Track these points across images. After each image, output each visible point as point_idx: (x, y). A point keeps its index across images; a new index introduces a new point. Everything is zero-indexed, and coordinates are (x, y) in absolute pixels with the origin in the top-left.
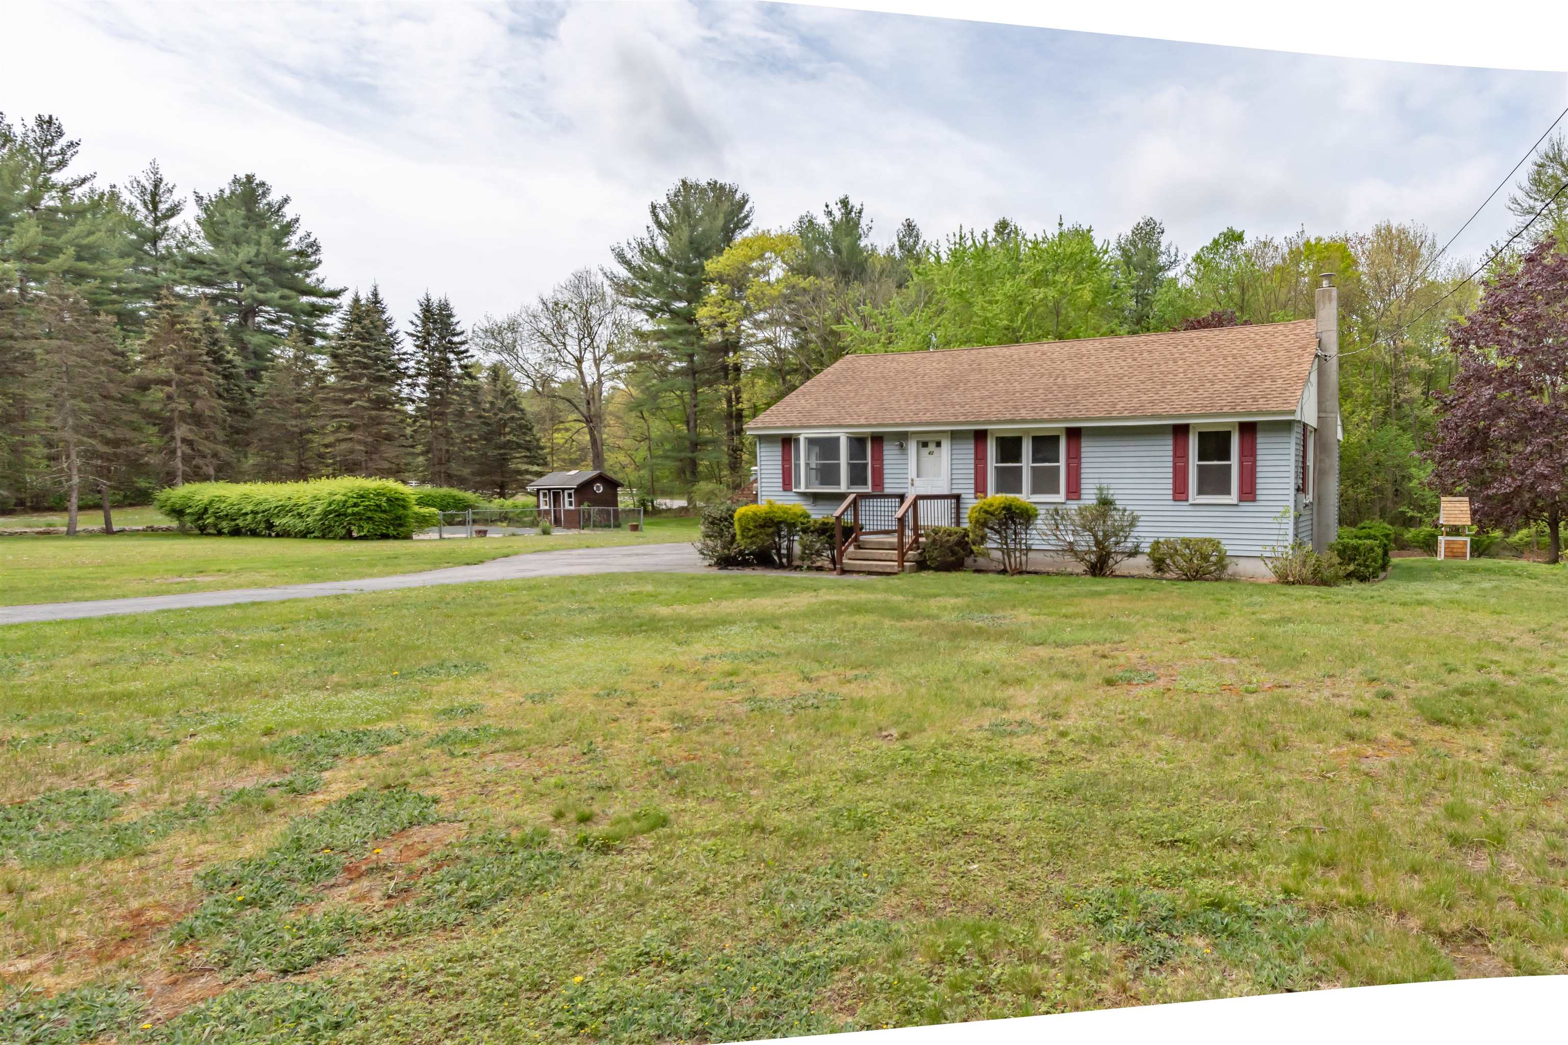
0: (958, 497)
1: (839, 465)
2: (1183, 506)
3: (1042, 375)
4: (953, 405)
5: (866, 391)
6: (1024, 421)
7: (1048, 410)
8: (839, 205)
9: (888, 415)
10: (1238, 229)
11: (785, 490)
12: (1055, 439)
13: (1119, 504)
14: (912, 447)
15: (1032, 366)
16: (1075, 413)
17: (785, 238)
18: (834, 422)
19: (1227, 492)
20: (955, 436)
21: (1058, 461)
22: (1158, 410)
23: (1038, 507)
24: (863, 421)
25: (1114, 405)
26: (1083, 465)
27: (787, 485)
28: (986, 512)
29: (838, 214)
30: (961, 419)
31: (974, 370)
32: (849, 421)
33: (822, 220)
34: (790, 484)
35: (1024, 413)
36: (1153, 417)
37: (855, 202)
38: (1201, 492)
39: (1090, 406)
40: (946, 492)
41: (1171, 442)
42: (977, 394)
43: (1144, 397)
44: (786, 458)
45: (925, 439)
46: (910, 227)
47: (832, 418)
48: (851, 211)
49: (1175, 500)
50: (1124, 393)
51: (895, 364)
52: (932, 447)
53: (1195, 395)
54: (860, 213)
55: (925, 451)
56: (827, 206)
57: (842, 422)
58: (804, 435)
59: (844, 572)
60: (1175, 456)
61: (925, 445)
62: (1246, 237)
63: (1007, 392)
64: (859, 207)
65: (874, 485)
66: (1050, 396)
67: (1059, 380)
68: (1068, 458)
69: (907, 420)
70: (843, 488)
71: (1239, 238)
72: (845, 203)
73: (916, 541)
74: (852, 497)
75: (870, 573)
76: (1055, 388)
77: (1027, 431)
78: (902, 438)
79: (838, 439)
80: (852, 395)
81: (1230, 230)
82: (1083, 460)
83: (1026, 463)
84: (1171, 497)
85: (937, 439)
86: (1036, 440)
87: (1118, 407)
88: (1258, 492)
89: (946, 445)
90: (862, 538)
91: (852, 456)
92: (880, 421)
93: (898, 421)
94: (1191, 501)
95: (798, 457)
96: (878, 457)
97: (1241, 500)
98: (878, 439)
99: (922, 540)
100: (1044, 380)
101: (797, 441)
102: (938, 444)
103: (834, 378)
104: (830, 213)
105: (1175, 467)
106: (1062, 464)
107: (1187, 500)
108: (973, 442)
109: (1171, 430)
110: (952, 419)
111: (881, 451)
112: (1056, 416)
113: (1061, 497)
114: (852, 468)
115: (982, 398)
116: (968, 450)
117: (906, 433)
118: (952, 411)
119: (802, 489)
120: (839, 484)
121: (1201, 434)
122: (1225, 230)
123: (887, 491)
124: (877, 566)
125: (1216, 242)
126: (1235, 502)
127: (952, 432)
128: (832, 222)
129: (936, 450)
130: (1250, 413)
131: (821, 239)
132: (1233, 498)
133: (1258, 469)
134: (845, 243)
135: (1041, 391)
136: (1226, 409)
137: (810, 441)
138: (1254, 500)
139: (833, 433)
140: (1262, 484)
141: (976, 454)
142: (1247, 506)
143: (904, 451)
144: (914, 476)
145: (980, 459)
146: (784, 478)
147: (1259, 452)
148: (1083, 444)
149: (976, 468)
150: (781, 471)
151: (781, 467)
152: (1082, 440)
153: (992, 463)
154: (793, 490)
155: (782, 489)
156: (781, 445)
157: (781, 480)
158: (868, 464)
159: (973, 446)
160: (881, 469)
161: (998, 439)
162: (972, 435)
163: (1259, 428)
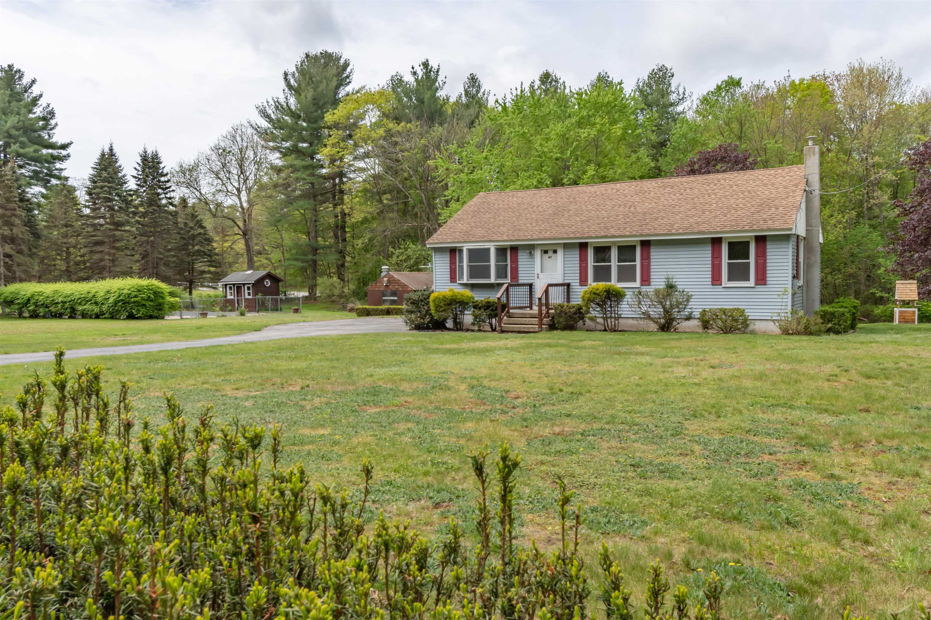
0: (568, 285)
1: (489, 266)
2: (718, 288)
3: (620, 206)
4: (563, 226)
5: (501, 218)
6: (613, 236)
7: (628, 229)
8: (422, 67)
9: (521, 234)
10: (736, 77)
11: (451, 282)
12: (633, 247)
13: (680, 288)
14: (538, 254)
15: (611, 199)
16: (646, 231)
17: (381, 93)
18: (485, 239)
19: (748, 279)
20: (567, 246)
21: (635, 261)
22: (702, 228)
23: (626, 290)
24: (506, 238)
25: (672, 225)
26: (652, 264)
27: (453, 279)
28: (595, 293)
29: (420, 73)
30: (572, 235)
31: (571, 202)
32: (496, 238)
33: (409, 78)
34: (455, 278)
35: (612, 232)
36: (699, 233)
37: (433, 64)
38: (730, 279)
39: (656, 226)
40: (561, 282)
41: (710, 248)
42: (578, 219)
43: (691, 220)
44: (452, 263)
45: (546, 248)
46: (473, 80)
47: (484, 237)
48: (431, 71)
49: (713, 285)
50: (678, 217)
51: (515, 199)
52: (550, 253)
53: (725, 218)
54: (438, 72)
55: (546, 256)
56: (413, 68)
57: (492, 238)
58: (466, 247)
59: (503, 332)
60: (713, 257)
61: (546, 252)
62: (743, 83)
63: (598, 217)
64: (436, 67)
65: (512, 278)
66: (628, 220)
67: (632, 209)
68: (642, 258)
69: (535, 237)
70: (493, 280)
71: (738, 83)
72: (426, 65)
73: (547, 312)
74: (505, 286)
75: (519, 332)
76: (630, 214)
77: (614, 243)
78: (530, 248)
79: (488, 250)
80: (492, 220)
81: (731, 78)
82: (652, 261)
83: (614, 263)
84: (711, 283)
85: (554, 248)
86: (619, 247)
87: (675, 227)
88: (768, 279)
89: (560, 253)
90: (511, 311)
91: (497, 261)
92: (517, 238)
93: (529, 237)
94: (723, 285)
95: (461, 261)
96: (515, 261)
97: (756, 284)
98: (514, 249)
99: (551, 311)
100: (621, 209)
101: (461, 251)
102: (555, 252)
103: (475, 209)
104: (415, 73)
105: (713, 264)
106: (638, 263)
107: (721, 285)
108: (578, 250)
109: (710, 241)
110: (565, 236)
111: (517, 256)
112: (634, 233)
113: (637, 284)
114: (497, 267)
115: (582, 222)
116: (575, 256)
117: (535, 244)
118: (564, 230)
119: (465, 281)
120: (489, 277)
121: (730, 244)
122: (726, 79)
123: (521, 282)
124: (524, 328)
125: (719, 88)
126: (753, 285)
127: (564, 244)
128: (417, 80)
129: (553, 256)
130: (762, 230)
131: (408, 93)
132: (752, 282)
133: (768, 265)
134: (427, 96)
135: (621, 217)
136: (747, 228)
137: (470, 251)
138: (765, 284)
139: (486, 245)
140: (770, 274)
141: (580, 257)
142: (761, 288)
143: (531, 255)
144: (539, 272)
145: (583, 260)
146: (451, 274)
147: (768, 254)
148: (652, 250)
149: (580, 266)
150: (449, 270)
151: (449, 268)
152: (651, 248)
153: (591, 263)
154: (457, 282)
155: (449, 282)
156: (449, 253)
157: (449, 276)
158: (508, 265)
159: (578, 253)
160: (517, 268)
161: (595, 248)
162: (578, 246)
163: (768, 239)
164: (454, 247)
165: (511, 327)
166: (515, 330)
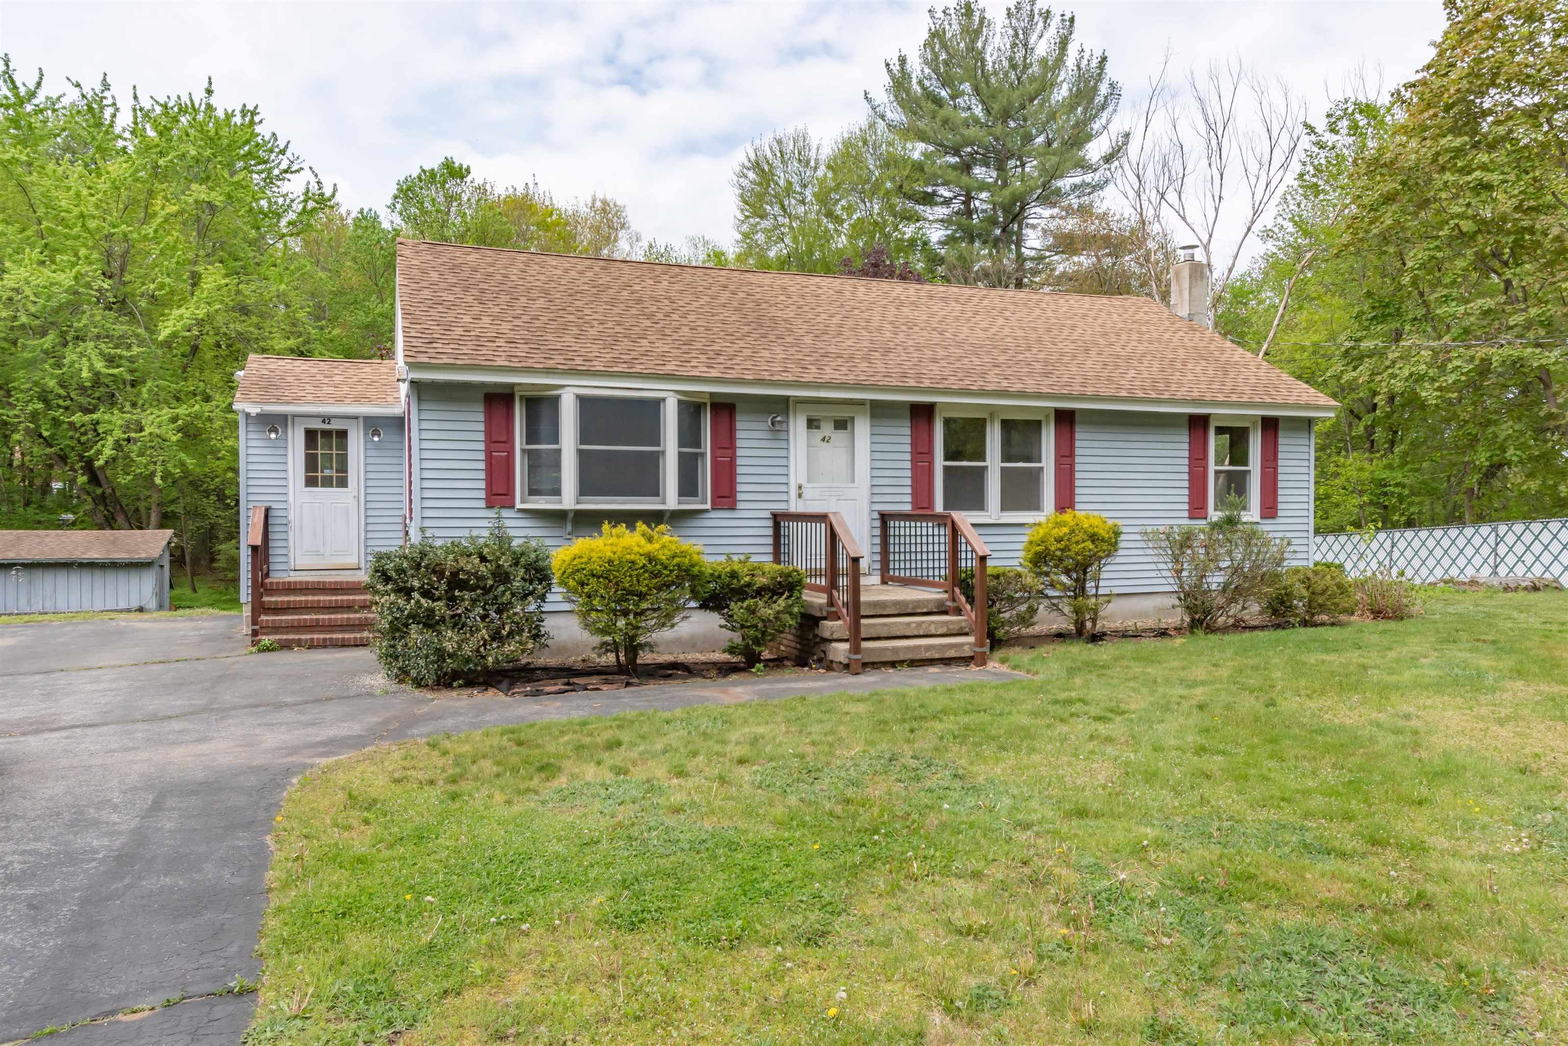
1: (658, 456)
3: (905, 325)
9: (745, 364)
11: (490, 505)
12: (1036, 425)
14: (798, 426)
18: (645, 370)
19: (1249, 506)
20: (878, 412)
21: (1041, 460)
22: (1186, 393)
26: (1078, 468)
27: (498, 494)
32: (681, 371)
34: (509, 493)
41: (1188, 438)
42: (851, 343)
44: (497, 440)
47: (623, 360)
49: (1191, 518)
50: (1089, 365)
52: (827, 429)
55: (818, 435)
57: (669, 370)
58: (569, 390)
60: (1191, 458)
61: (821, 423)
63: (900, 345)
65: (718, 496)
66: (987, 359)
68: (1057, 454)
70: (671, 500)
76: (968, 347)
77: (993, 411)
78: (781, 410)
79: (656, 405)
82: (1078, 460)
83: (994, 462)
84: (1186, 514)
85: (840, 413)
86: (1004, 425)
88: (1280, 506)
89: (862, 428)
91: (681, 440)
93: (769, 376)
96: (724, 442)
97: (1262, 518)
98: (725, 408)
100: (923, 332)
101: (555, 401)
102: (840, 425)
105: (1193, 473)
106: (1048, 465)
107: (1208, 519)
108: (908, 422)
109: (1185, 421)
111: (729, 432)
114: (681, 461)
116: (900, 439)
117: (787, 399)
118: (864, 368)
119: (558, 502)
120: (654, 489)
121: (1219, 430)
123: (742, 507)
124: (929, 648)
126: (1258, 518)
127: (876, 403)
129: (840, 437)
132: (1255, 512)
133: (1280, 477)
135: (955, 349)
137: (585, 403)
138: (1276, 516)
139: (649, 389)
140: (1283, 496)
141: (914, 444)
142: (1268, 524)
143: (778, 432)
144: (802, 480)
145: (920, 453)
146: (487, 479)
147: (1280, 455)
148: (1078, 435)
149: (914, 469)
150: (482, 465)
151: (482, 456)
152: (1078, 428)
153: (939, 462)
154: (519, 505)
155: (482, 504)
156: (481, 408)
157: (483, 485)
158: (703, 455)
159: (908, 431)
160: (732, 465)
161: (947, 422)
162: (908, 413)
163: (1281, 424)
164: (512, 386)
165: (886, 649)
166: (902, 657)
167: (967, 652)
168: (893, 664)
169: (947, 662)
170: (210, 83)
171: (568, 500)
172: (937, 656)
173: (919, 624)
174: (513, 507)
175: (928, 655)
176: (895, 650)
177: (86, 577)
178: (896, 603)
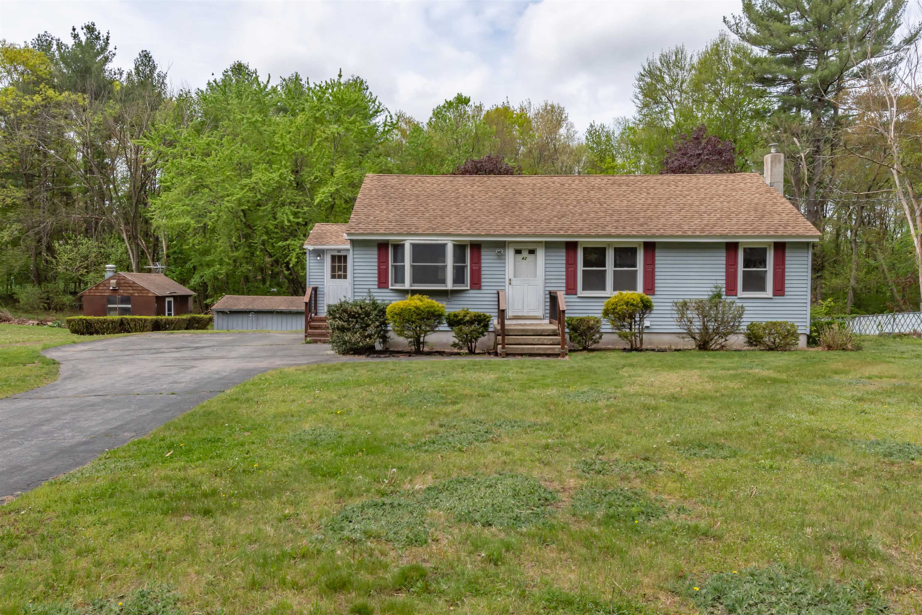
0: (552, 294)
1: (444, 267)
2: (733, 299)
3: (585, 202)
4: (537, 221)
5: (433, 206)
6: (618, 236)
8: (85, 30)
9: (485, 227)
11: (379, 287)
12: (633, 251)
14: (510, 254)
16: (656, 232)
18: (440, 232)
19: (764, 289)
20: (549, 246)
21: (634, 265)
22: (713, 231)
24: (468, 232)
26: (656, 270)
27: (382, 283)
29: (83, 38)
30: (562, 233)
32: (452, 231)
33: (69, 41)
34: (386, 282)
36: (710, 236)
37: (101, 30)
38: (745, 289)
39: (660, 226)
40: (541, 289)
41: (724, 254)
42: (546, 213)
43: (696, 222)
44: (382, 262)
45: (519, 248)
48: (97, 37)
49: (726, 295)
50: (675, 218)
52: (525, 254)
53: (734, 222)
54: (106, 39)
55: (520, 257)
56: (74, 29)
57: (448, 231)
58: (408, 241)
59: (507, 355)
60: (727, 264)
61: (520, 252)
63: (573, 213)
64: (105, 34)
65: (473, 284)
66: (615, 218)
68: (645, 264)
70: (449, 285)
72: (90, 29)
75: (531, 355)
77: (610, 244)
78: (502, 245)
79: (444, 246)
82: (656, 266)
83: (610, 268)
85: (531, 248)
86: (616, 250)
87: (682, 228)
88: (786, 289)
89: (541, 254)
91: (455, 260)
93: (502, 232)
94: (739, 295)
96: (477, 261)
97: (774, 295)
98: (476, 247)
100: (591, 205)
101: (403, 246)
102: (532, 252)
104: (76, 36)
105: (727, 272)
106: (640, 269)
107: (736, 295)
108: (564, 251)
109: (724, 245)
110: (554, 233)
111: (480, 256)
112: (642, 233)
114: (455, 269)
115: (557, 217)
116: (560, 258)
117: (505, 242)
118: (543, 226)
120: (443, 281)
121: (744, 250)
123: (484, 288)
124: (538, 349)
126: (770, 296)
127: (546, 242)
128: (78, 45)
129: (530, 257)
130: (781, 236)
132: (769, 293)
133: (786, 274)
135: (601, 213)
136: (764, 233)
137: (415, 247)
138: (783, 295)
139: (441, 240)
140: (788, 284)
141: (568, 260)
142: (778, 299)
143: (501, 257)
144: (511, 276)
145: (571, 264)
146: (379, 277)
147: (787, 262)
148: (657, 254)
149: (567, 271)
150: (376, 272)
151: (376, 268)
152: (656, 251)
153: (580, 267)
154: (390, 287)
155: (376, 287)
156: (376, 249)
157: (376, 279)
158: (467, 266)
159: (564, 254)
160: (479, 270)
161: (585, 249)
162: (564, 246)
163: (787, 246)
164: (388, 240)
165: (518, 348)
166: (525, 352)
167: (557, 351)
168: (521, 355)
169: (548, 355)
170: (341, 71)
171: (407, 285)
172: (542, 352)
173: (539, 339)
174: (388, 288)
175: (538, 352)
176: (523, 349)
177: (280, 317)
178: (533, 330)
